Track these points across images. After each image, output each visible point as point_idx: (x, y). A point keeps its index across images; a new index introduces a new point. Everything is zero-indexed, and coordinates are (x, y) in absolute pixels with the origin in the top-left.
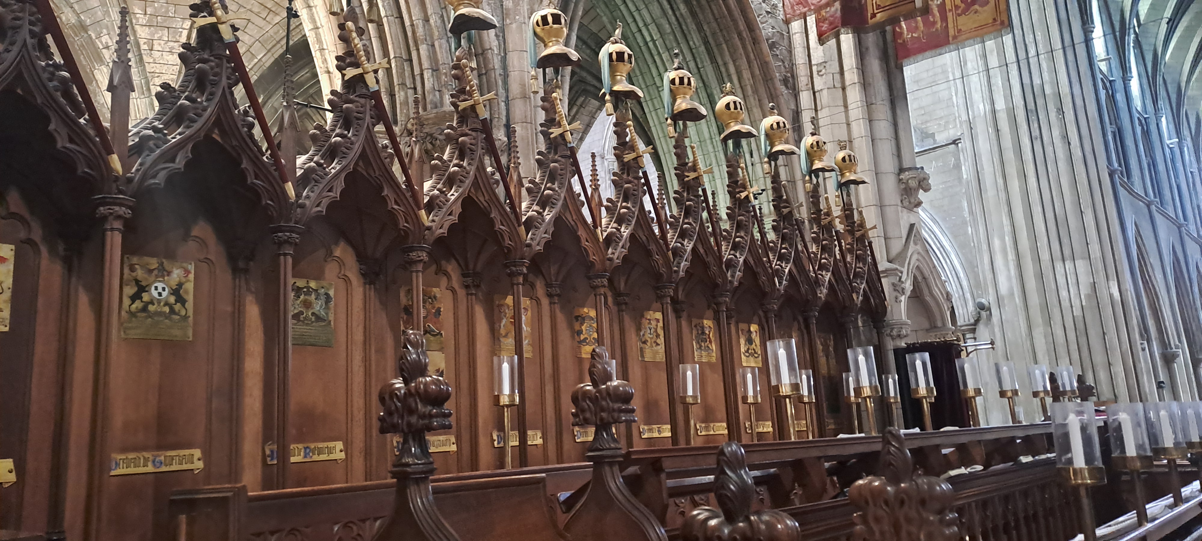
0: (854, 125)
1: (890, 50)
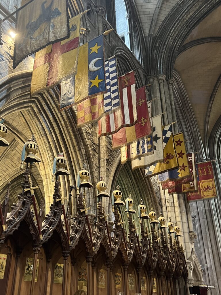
0: (177, 218)
1: (186, 198)
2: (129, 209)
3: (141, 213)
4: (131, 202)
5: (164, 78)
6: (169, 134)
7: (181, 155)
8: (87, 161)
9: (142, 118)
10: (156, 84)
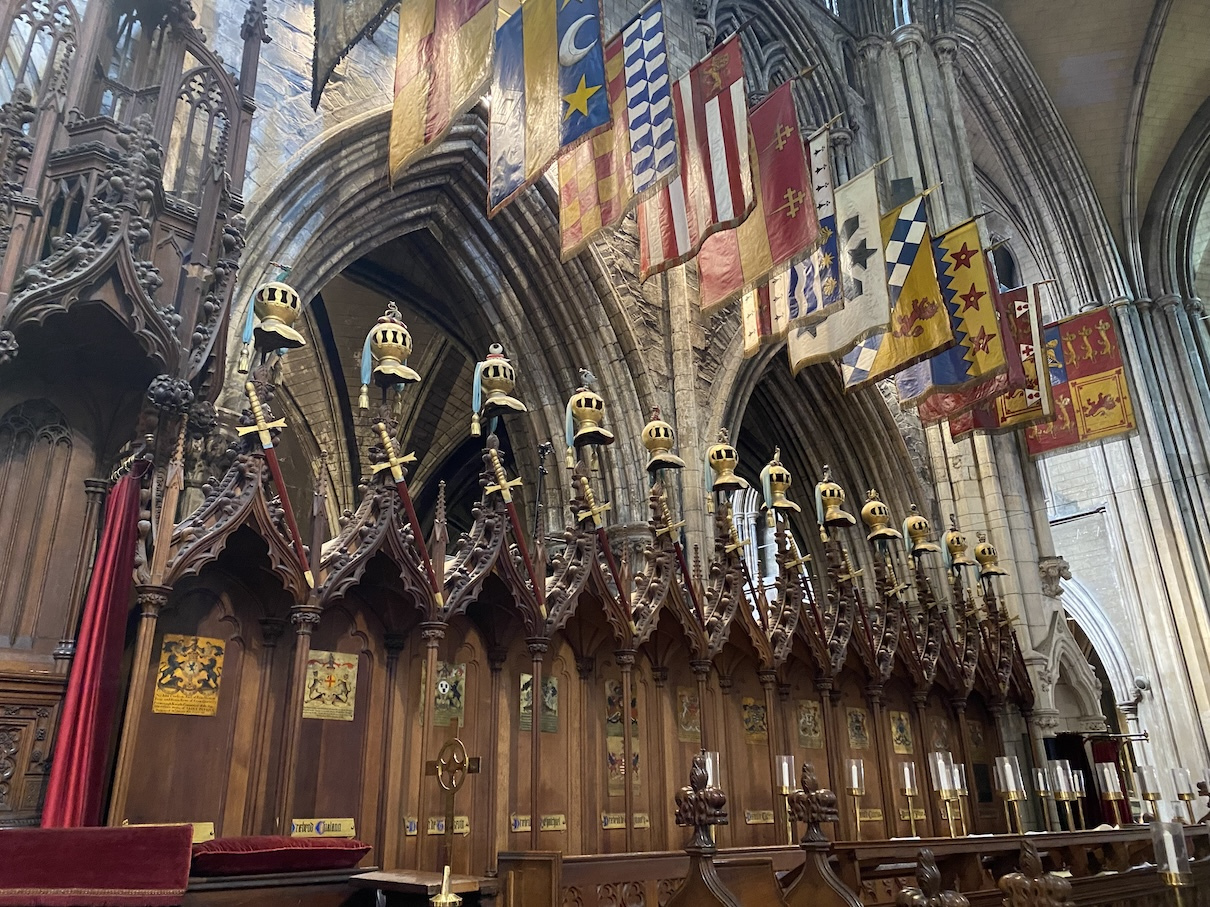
0: (991, 516)
1: (1022, 445)
2: (774, 499)
3: (825, 510)
4: (780, 477)
5: (915, 37)
6: (916, 235)
7: (972, 299)
8: (624, 362)
9: (789, 190)
10: (891, 62)
